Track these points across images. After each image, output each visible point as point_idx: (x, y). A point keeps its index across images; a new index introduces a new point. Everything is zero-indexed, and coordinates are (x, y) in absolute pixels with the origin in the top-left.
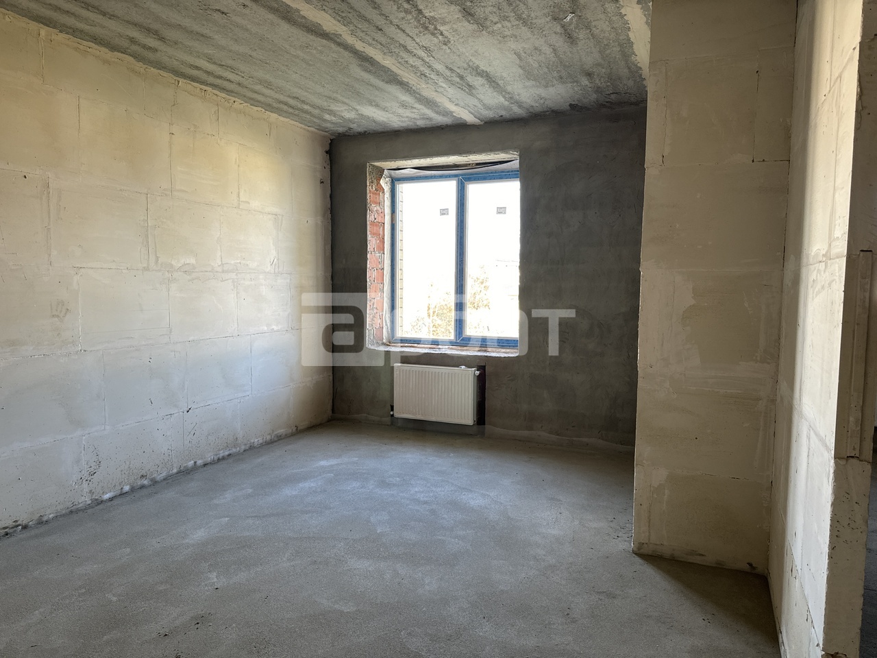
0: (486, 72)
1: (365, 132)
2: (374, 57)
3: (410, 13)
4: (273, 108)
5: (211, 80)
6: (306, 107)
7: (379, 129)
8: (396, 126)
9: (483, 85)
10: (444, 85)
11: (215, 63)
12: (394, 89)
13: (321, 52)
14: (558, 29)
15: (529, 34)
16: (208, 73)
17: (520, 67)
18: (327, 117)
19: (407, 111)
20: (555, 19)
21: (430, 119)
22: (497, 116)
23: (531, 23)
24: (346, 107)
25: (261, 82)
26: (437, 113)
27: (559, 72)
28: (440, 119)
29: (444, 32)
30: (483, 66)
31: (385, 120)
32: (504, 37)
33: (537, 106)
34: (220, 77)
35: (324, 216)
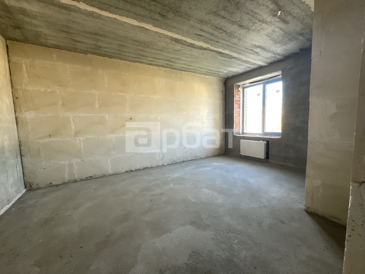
0: (259, 46)
1: (233, 76)
2: (222, 51)
3: (223, 33)
4: (206, 74)
5: (188, 70)
6: (213, 72)
7: (236, 74)
8: (241, 72)
9: (261, 51)
10: (248, 55)
11: (186, 65)
12: (233, 60)
13: (207, 55)
14: (278, 20)
15: (267, 26)
16: (187, 68)
17: (271, 40)
18: (220, 74)
19: (241, 66)
20: (274, 16)
21: (250, 67)
22: (272, 61)
23: (265, 21)
24: (223, 70)
25: (199, 67)
26: (251, 64)
27: (287, 37)
28: (253, 67)
29: (237, 36)
30: (257, 44)
31: (236, 71)
32: (258, 31)
33: (286, 53)
34: (189, 69)
35: (223, 100)
